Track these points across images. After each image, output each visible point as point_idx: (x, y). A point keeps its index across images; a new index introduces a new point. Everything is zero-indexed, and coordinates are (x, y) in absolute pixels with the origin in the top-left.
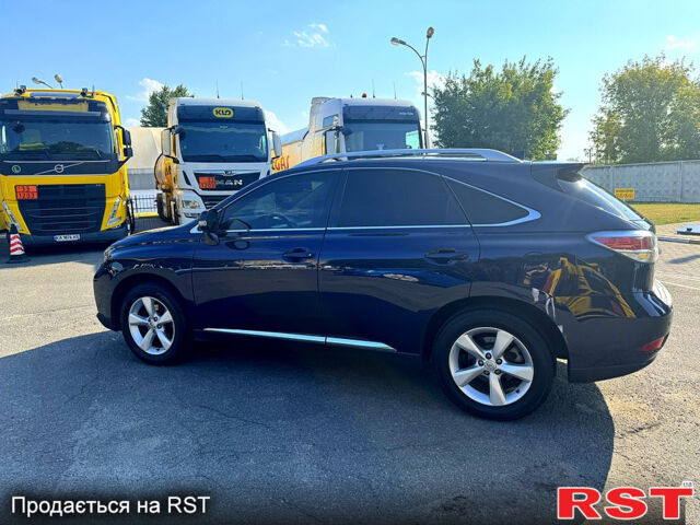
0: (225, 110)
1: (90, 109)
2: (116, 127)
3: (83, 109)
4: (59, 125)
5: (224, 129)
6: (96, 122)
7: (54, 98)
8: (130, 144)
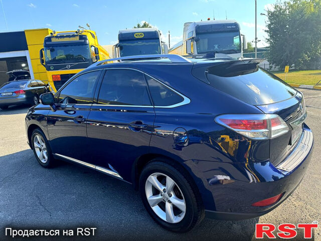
0: (140, 34)
1: (80, 39)
2: (92, 46)
3: (77, 39)
4: (67, 47)
5: (140, 43)
6: (82, 45)
7: (65, 35)
8: (98, 54)
